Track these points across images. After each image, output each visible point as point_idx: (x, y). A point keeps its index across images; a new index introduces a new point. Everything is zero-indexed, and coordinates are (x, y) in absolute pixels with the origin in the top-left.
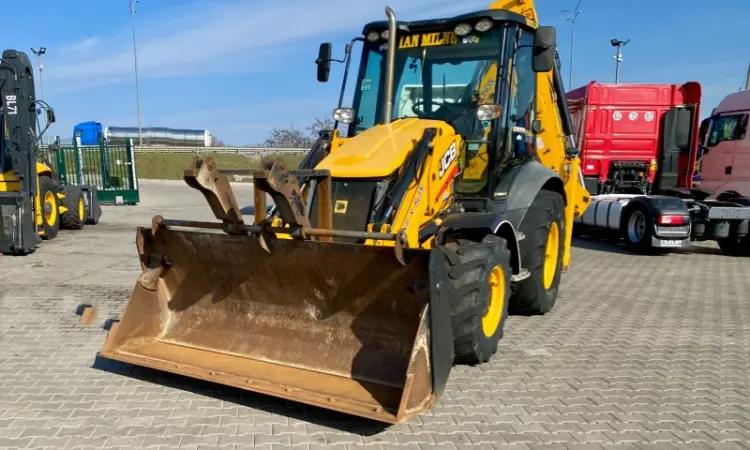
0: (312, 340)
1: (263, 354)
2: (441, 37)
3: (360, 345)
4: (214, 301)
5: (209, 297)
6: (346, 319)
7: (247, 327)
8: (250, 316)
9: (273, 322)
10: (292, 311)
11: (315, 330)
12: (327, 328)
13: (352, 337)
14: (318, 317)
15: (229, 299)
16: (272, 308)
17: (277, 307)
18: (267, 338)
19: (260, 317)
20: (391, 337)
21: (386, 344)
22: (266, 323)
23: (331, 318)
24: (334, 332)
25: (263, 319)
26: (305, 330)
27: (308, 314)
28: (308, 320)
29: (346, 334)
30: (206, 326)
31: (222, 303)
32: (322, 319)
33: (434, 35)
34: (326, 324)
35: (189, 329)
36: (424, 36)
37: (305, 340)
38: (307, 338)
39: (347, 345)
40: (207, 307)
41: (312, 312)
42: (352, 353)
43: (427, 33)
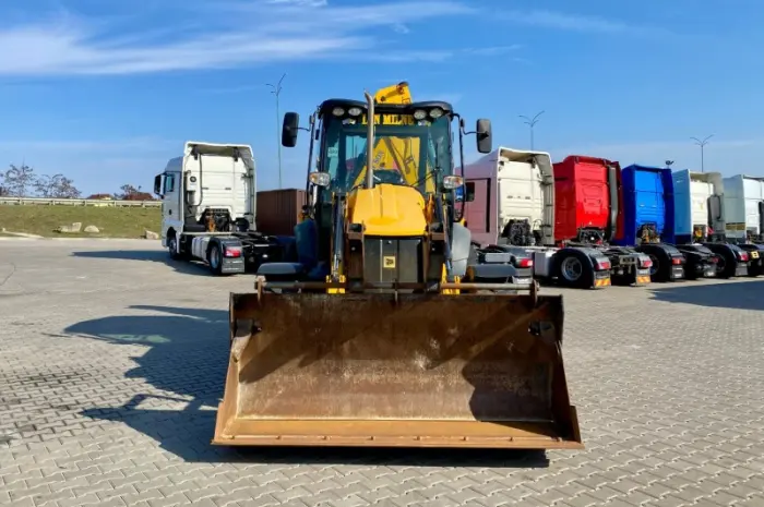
0: (421, 391)
1: (372, 413)
2: (399, 119)
3: (472, 388)
4: (302, 365)
5: (298, 361)
6: (457, 365)
7: (344, 388)
8: (347, 375)
9: (375, 378)
10: (399, 365)
11: (424, 380)
12: (436, 377)
13: (463, 382)
14: (427, 367)
15: (323, 361)
16: (375, 364)
17: (380, 362)
18: (372, 396)
19: (359, 375)
20: (502, 377)
21: (497, 384)
22: (366, 380)
23: (441, 366)
24: (445, 380)
25: (363, 377)
26: (413, 382)
27: (416, 366)
28: (415, 370)
29: (456, 379)
30: (290, 394)
31: (311, 366)
32: (432, 368)
33: (393, 116)
34: (436, 373)
35: (269, 401)
36: (385, 116)
37: (413, 392)
38: (416, 389)
39: (459, 390)
40: (290, 373)
41: (421, 363)
42: (466, 398)
43: (387, 113)
